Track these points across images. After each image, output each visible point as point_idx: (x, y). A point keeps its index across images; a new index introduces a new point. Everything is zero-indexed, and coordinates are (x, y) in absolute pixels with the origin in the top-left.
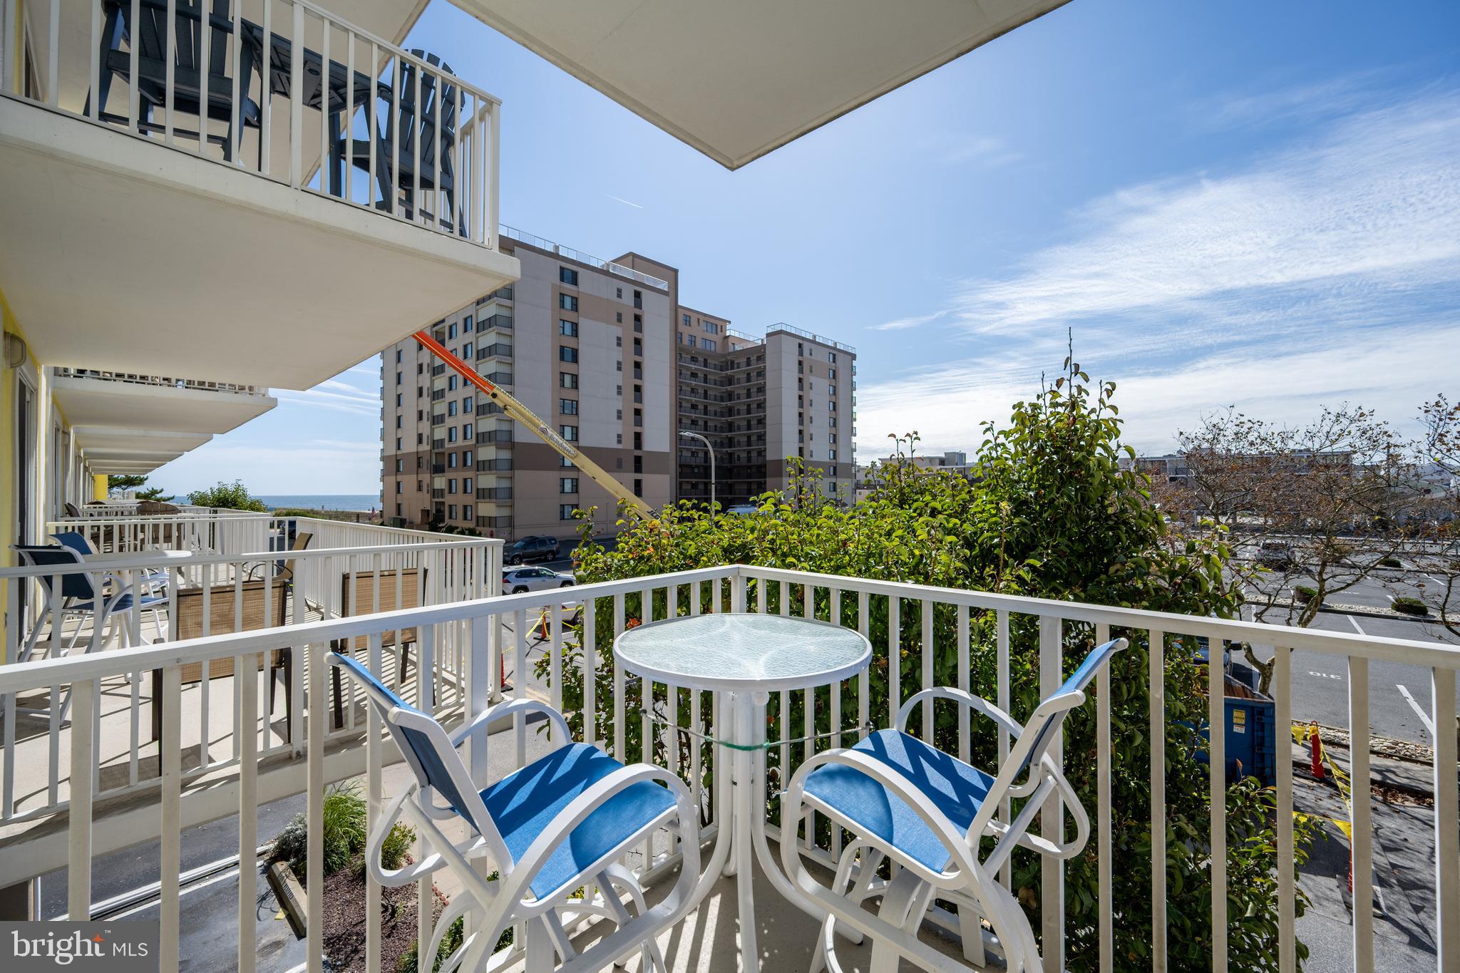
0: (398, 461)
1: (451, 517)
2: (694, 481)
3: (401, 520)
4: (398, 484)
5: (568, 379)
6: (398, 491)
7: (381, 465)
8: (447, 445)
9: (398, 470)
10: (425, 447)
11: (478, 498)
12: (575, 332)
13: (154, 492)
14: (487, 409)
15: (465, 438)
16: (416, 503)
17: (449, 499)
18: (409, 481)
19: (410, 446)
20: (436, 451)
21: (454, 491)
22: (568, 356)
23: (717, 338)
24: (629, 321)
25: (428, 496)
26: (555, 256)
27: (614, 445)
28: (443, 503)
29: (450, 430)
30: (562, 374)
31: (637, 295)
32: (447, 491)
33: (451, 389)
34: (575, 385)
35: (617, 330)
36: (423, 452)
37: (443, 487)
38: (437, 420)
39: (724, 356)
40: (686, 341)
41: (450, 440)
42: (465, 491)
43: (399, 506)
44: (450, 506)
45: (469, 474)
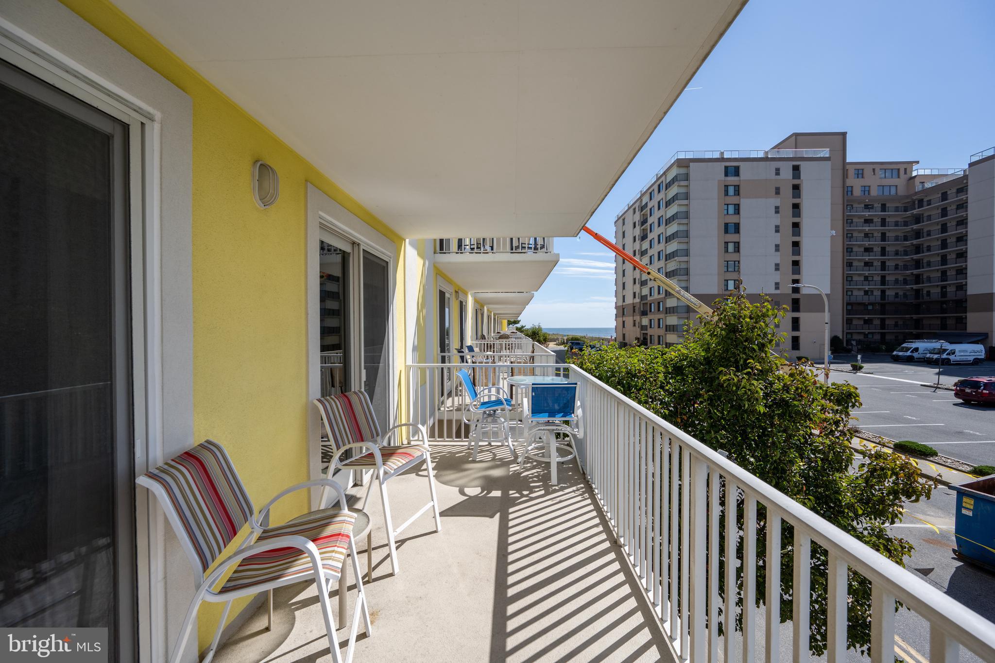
0: (623, 309)
1: (651, 343)
2: (867, 317)
3: (624, 343)
4: (624, 322)
5: (731, 247)
6: (624, 327)
7: (614, 311)
8: (649, 298)
9: (623, 314)
10: (637, 300)
11: (666, 331)
12: (737, 210)
13: (523, 327)
14: (672, 274)
15: (659, 293)
16: (633, 333)
17: (650, 332)
18: (629, 320)
19: (629, 300)
20: (643, 302)
21: (653, 326)
22: (731, 229)
23: (900, 182)
24: (787, 191)
25: (639, 330)
26: (722, 159)
27: (772, 291)
28: (647, 334)
29: (651, 288)
30: (726, 243)
31: (796, 169)
32: (649, 327)
33: (651, 264)
34: (737, 249)
35: (776, 201)
36: (636, 303)
37: (647, 324)
38: (643, 283)
39: (907, 197)
40: (857, 192)
41: (651, 295)
42: (659, 327)
43: (624, 335)
44: (651, 336)
45: (661, 316)
